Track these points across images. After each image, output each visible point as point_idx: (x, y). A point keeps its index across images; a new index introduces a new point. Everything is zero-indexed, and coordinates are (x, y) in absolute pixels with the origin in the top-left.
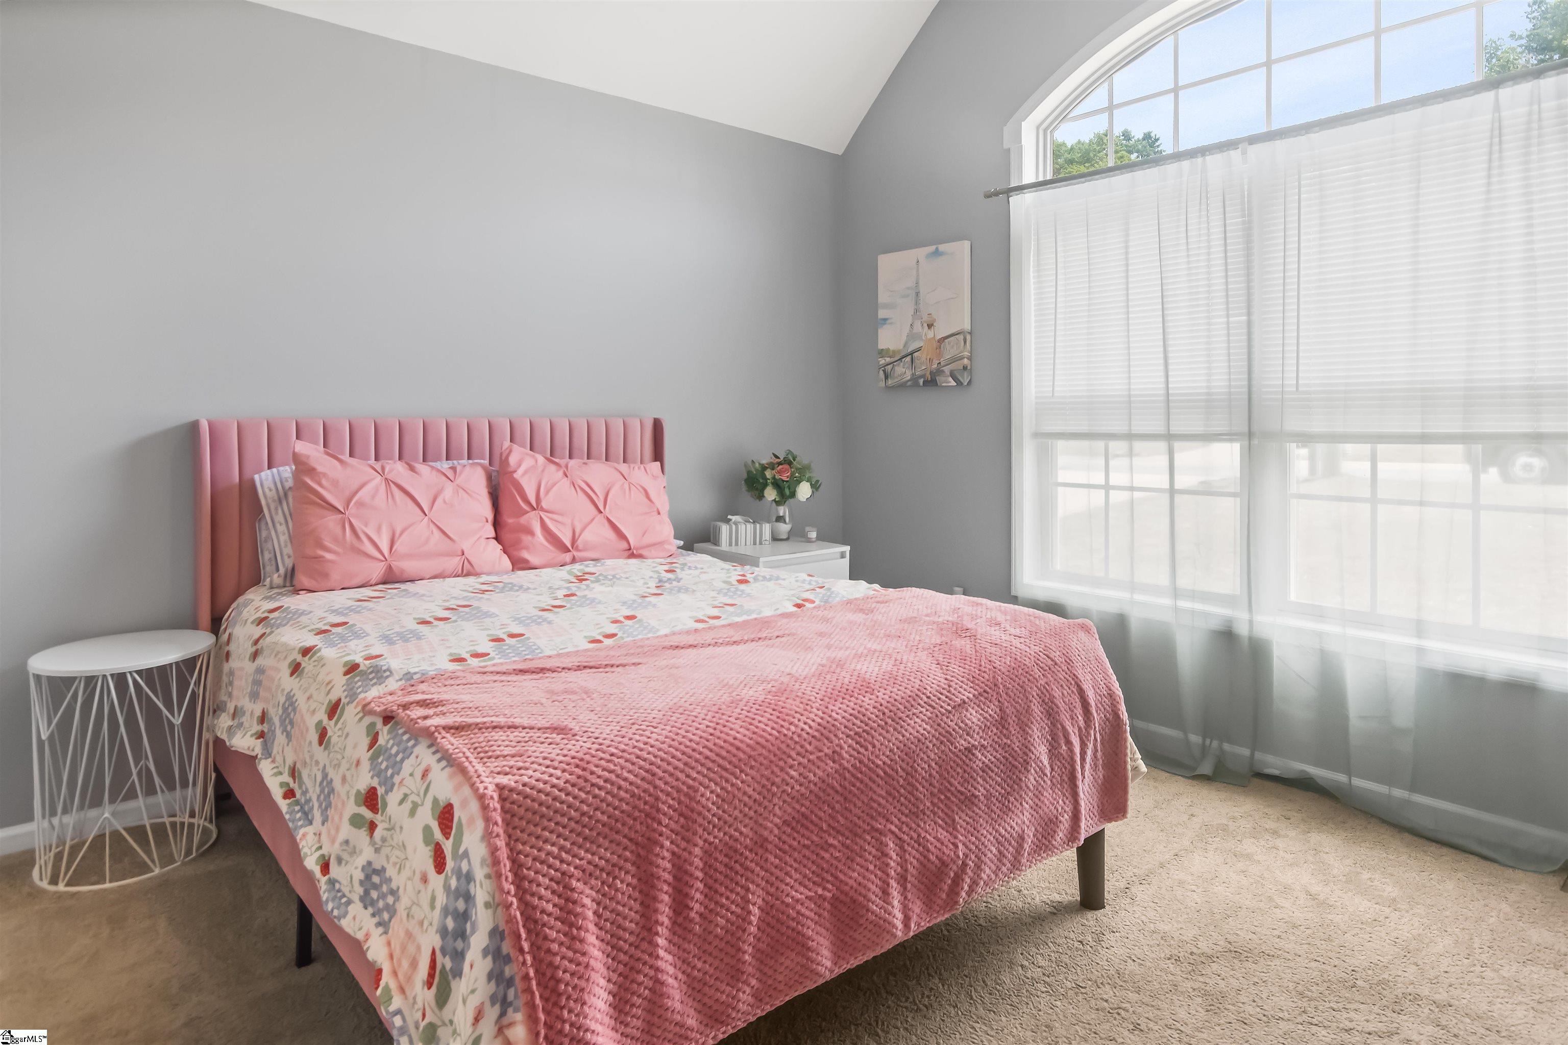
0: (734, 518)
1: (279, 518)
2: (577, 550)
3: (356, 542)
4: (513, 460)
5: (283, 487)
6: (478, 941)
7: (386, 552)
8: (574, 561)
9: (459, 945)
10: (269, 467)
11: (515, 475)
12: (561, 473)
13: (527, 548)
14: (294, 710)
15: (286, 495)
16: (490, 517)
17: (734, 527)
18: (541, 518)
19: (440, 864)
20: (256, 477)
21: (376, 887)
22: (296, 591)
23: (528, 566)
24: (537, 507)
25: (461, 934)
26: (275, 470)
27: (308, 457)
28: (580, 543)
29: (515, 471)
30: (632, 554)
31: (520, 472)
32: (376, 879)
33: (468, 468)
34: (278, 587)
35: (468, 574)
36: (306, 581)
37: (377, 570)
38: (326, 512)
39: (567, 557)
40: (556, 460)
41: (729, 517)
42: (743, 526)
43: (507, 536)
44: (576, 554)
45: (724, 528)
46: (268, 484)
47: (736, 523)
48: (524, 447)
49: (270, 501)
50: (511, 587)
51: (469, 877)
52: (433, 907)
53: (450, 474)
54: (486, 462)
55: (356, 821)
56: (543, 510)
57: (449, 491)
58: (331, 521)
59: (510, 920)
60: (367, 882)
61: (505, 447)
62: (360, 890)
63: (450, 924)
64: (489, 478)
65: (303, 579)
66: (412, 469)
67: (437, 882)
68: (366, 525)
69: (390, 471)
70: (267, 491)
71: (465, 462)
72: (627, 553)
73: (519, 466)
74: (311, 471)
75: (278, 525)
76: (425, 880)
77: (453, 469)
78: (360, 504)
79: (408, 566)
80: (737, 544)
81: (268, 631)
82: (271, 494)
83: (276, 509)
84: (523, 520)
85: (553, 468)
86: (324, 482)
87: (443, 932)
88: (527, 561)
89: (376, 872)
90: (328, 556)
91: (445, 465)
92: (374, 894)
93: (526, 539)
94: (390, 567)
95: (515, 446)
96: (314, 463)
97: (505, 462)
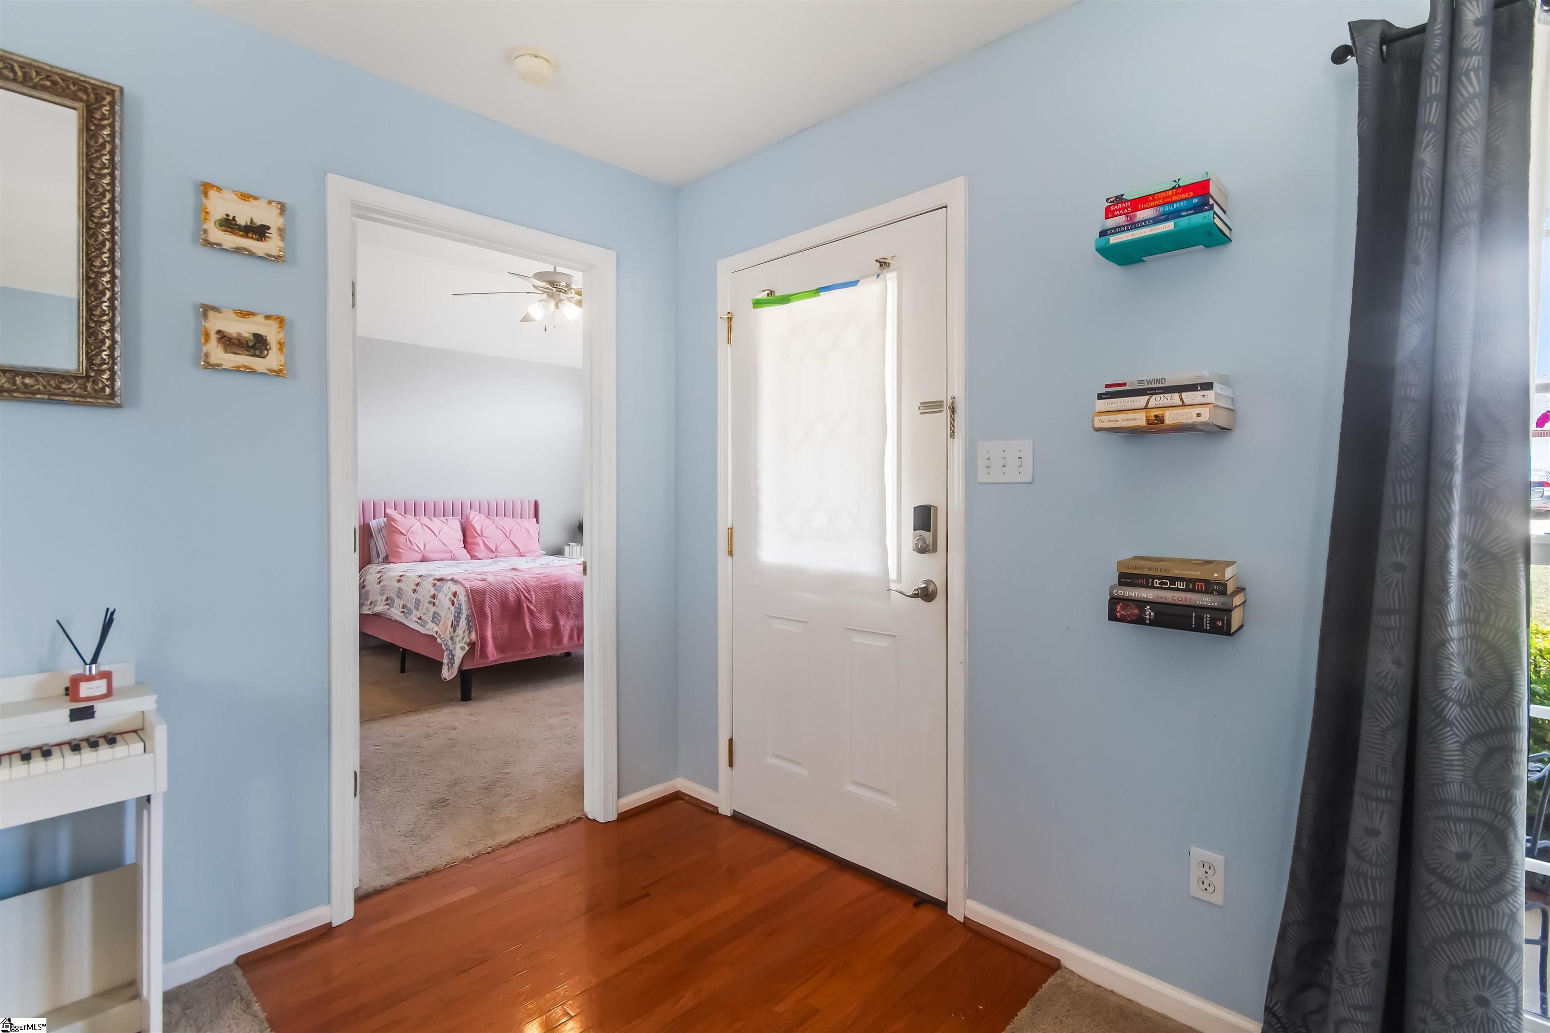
0: (571, 544)
1: (379, 538)
2: (498, 552)
3: (411, 546)
4: (471, 517)
5: (380, 526)
6: (463, 617)
7: (422, 550)
8: (496, 557)
9: (458, 619)
10: (374, 519)
11: (472, 523)
12: (491, 522)
13: (477, 551)
14: (402, 590)
15: (381, 529)
16: (462, 539)
17: (571, 548)
18: (483, 540)
19: (453, 603)
20: (370, 522)
21: (435, 617)
22: (390, 563)
23: (477, 558)
24: (481, 535)
25: (459, 617)
26: (377, 520)
27: (392, 515)
28: (499, 549)
29: (472, 521)
30: (521, 555)
31: (474, 521)
32: (436, 615)
33: (452, 520)
34: (381, 563)
35: (453, 560)
36: (393, 560)
37: (419, 556)
38: (400, 535)
39: (494, 555)
40: (490, 517)
41: (570, 543)
42: (575, 547)
43: (468, 546)
44: (497, 554)
45: (567, 548)
46: (375, 525)
47: (572, 546)
48: (476, 511)
49: (375, 531)
50: (469, 563)
51: (461, 605)
52: (451, 614)
53: (446, 522)
54: (460, 518)
55: (430, 602)
56: (483, 536)
57: (445, 527)
58: (402, 538)
59: (472, 611)
60: (434, 617)
61: (468, 512)
62: (431, 619)
63: (456, 614)
64: (462, 524)
65: (392, 559)
66: (430, 519)
67: (452, 608)
68: (415, 539)
69: (423, 520)
70: (374, 527)
71: (451, 517)
72: (519, 554)
73: (474, 519)
74: (394, 520)
75: (379, 541)
76: (449, 609)
77: (447, 520)
78: (412, 532)
79: (431, 555)
80: (572, 555)
81: (383, 574)
82: (376, 529)
83: (378, 535)
84: (475, 540)
85: (488, 520)
86: (398, 524)
87: (455, 616)
88: (477, 556)
89: (436, 613)
90: (401, 551)
91: (443, 519)
92: (435, 620)
93: (477, 547)
94: (424, 556)
95: (472, 511)
96: (394, 517)
97: (468, 518)
